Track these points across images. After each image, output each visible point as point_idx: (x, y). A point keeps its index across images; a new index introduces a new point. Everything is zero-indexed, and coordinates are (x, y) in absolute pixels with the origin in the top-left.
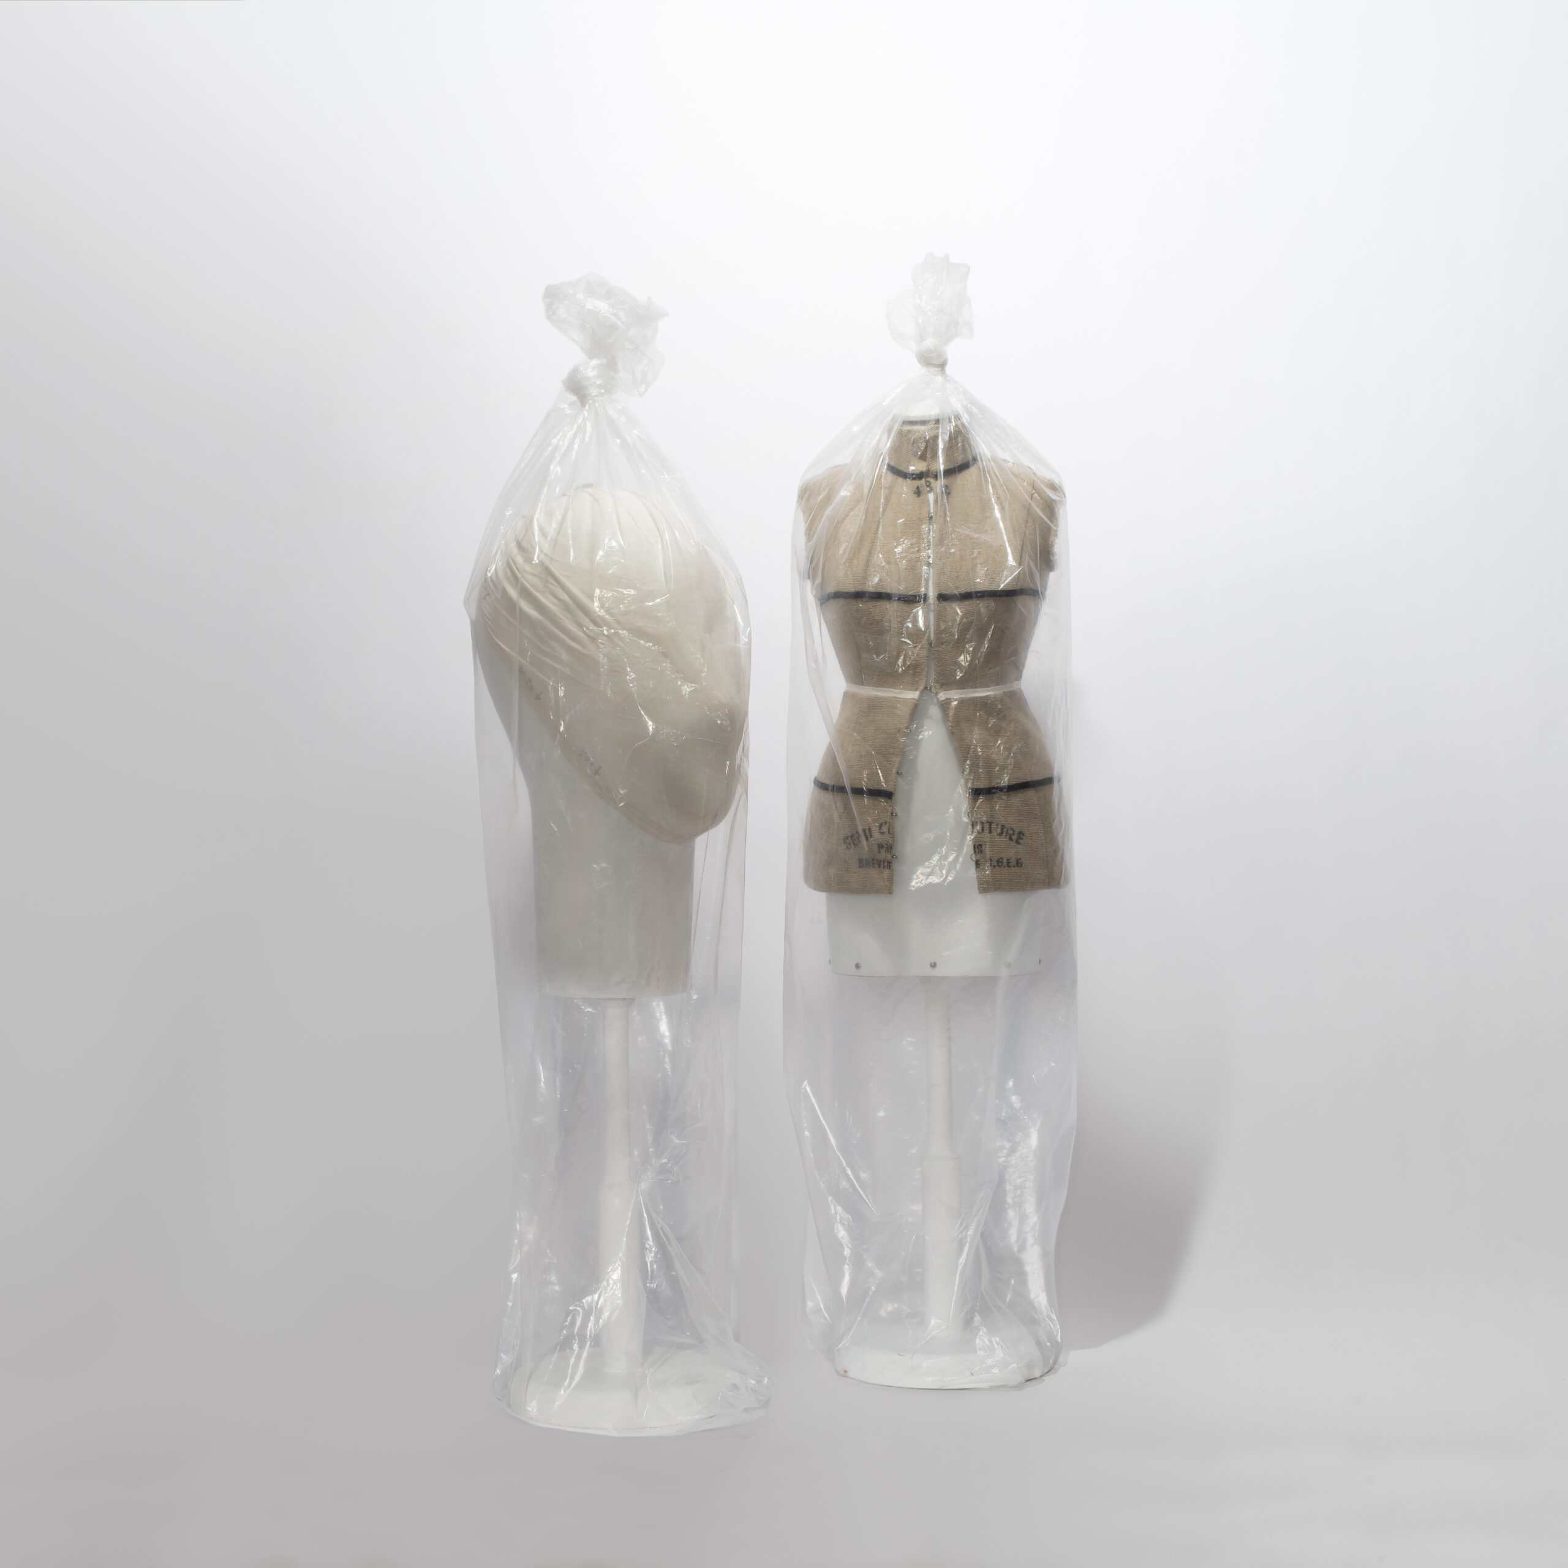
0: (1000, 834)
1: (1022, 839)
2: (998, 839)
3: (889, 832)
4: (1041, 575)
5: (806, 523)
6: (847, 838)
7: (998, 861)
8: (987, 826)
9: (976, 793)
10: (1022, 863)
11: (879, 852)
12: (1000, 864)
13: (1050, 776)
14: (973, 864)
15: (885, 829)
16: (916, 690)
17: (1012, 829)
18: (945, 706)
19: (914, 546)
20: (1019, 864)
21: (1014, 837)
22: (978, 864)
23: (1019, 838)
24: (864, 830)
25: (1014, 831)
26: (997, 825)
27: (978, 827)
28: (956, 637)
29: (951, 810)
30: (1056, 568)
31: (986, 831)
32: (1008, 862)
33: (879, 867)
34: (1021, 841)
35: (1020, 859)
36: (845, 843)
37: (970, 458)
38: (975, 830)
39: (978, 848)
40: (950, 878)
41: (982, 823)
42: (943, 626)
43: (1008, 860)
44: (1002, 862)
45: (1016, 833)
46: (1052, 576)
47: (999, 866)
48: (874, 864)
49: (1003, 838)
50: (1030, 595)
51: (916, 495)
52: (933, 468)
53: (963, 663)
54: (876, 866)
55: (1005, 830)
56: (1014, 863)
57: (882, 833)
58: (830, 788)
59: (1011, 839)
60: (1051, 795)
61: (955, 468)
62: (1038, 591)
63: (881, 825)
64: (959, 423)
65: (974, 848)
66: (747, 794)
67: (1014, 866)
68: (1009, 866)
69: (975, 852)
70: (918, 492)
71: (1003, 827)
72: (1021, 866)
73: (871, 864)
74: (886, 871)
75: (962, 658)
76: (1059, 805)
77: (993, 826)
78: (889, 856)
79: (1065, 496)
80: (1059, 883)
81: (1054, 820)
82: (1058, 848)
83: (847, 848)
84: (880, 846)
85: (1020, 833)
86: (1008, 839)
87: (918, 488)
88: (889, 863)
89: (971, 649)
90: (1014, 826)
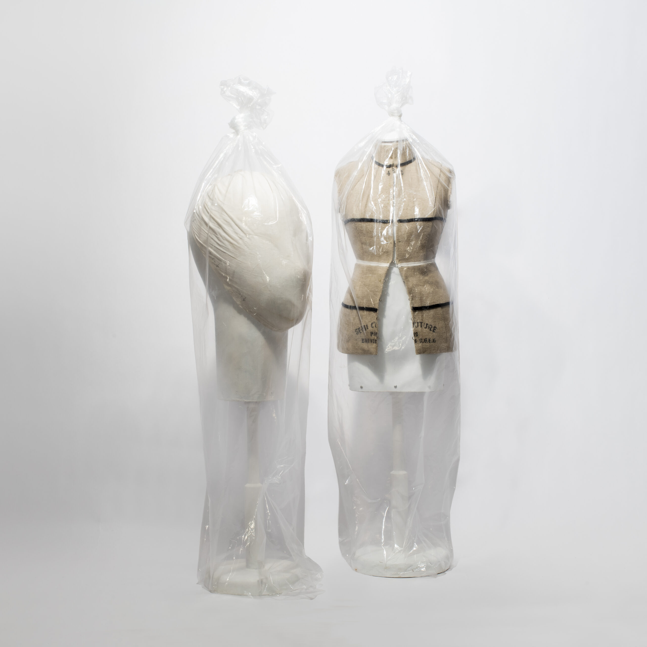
0: (426, 328)
1: (436, 330)
2: (425, 330)
3: (376, 327)
4: (444, 211)
5: (338, 187)
6: (357, 329)
7: (425, 340)
8: (420, 324)
9: (415, 309)
10: (435, 341)
11: (371, 336)
12: (426, 341)
13: (448, 301)
14: (414, 341)
15: (374, 325)
16: (388, 262)
17: (431, 325)
18: (401, 269)
19: (387, 198)
20: (434, 341)
21: (432, 329)
22: (416, 341)
23: (434, 329)
24: (364, 326)
25: (432, 326)
26: (424, 323)
27: (416, 324)
28: (406, 239)
29: (404, 317)
30: (451, 207)
31: (420, 326)
32: (429, 340)
33: (371, 342)
34: (435, 331)
35: (434, 339)
36: (356, 331)
37: (412, 158)
38: (414, 326)
39: (416, 334)
40: (403, 348)
41: (418, 323)
42: (400, 234)
43: (429, 339)
44: (426, 340)
45: (433, 327)
46: (449, 211)
47: (425, 342)
48: (369, 341)
49: (427, 329)
50: (439, 220)
51: (388, 175)
52: (395, 163)
53: (409, 251)
54: (370, 342)
55: (428, 326)
56: (432, 340)
57: (373, 327)
58: (349, 307)
59: (430, 330)
60: (449, 310)
61: (405, 163)
62: (443, 218)
63: (372, 324)
64: (407, 142)
65: (414, 334)
66: (311, 310)
67: (432, 342)
68: (429, 342)
69: (414, 336)
70: (389, 174)
71: (427, 324)
72: (435, 342)
73: (368, 341)
74: (374, 345)
75: (409, 248)
76: (452, 315)
77: (423, 324)
78: (376, 338)
79: (455, 175)
80: (452, 350)
81: (450, 321)
82: (452, 334)
83: (357, 334)
84: (372, 333)
85: (435, 327)
86: (429, 330)
87: (389, 172)
88: (376, 340)
89: (413, 244)
90: (432, 324)
